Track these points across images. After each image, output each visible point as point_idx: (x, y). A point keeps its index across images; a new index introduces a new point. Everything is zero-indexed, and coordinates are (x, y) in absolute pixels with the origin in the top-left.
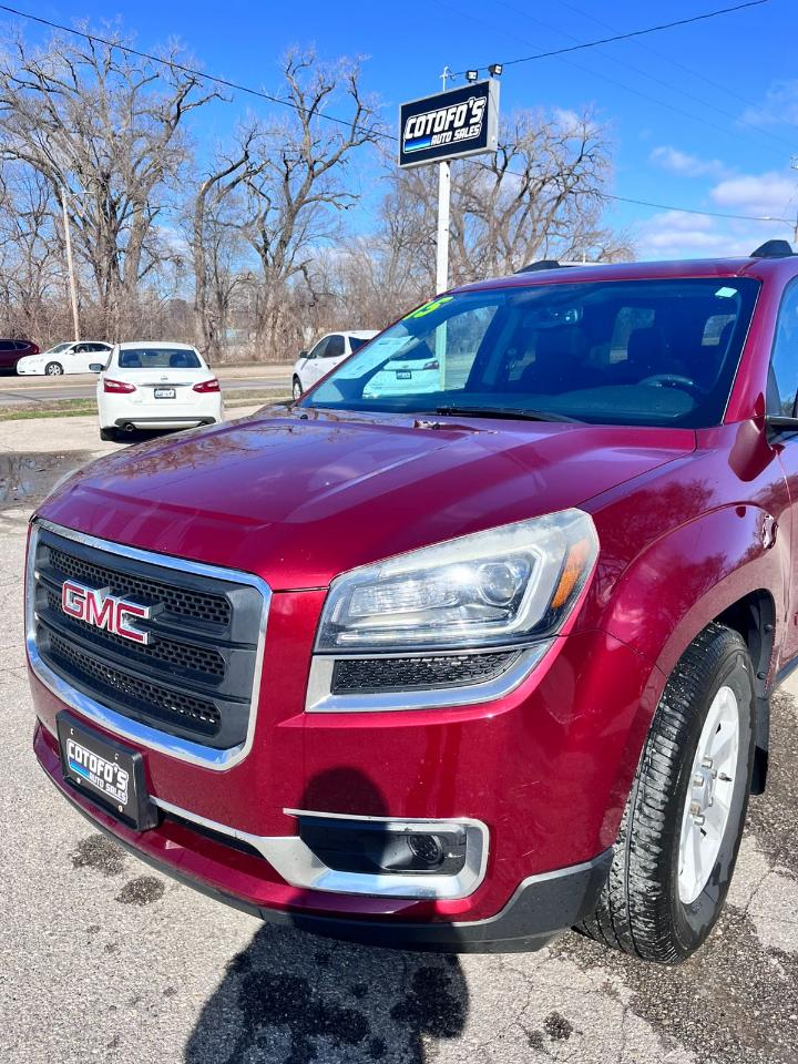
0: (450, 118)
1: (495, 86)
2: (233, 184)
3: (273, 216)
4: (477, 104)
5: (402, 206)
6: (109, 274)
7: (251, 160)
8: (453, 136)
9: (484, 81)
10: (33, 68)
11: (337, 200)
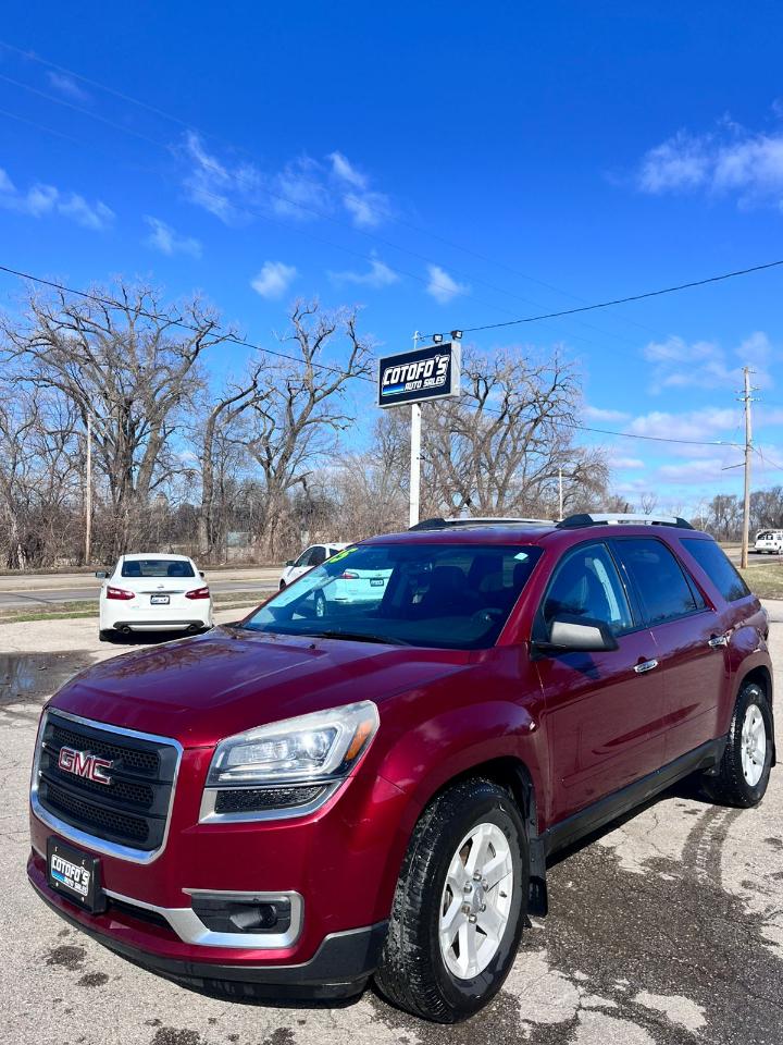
0: (420, 370)
1: (456, 347)
2: (242, 408)
3: (277, 434)
4: (442, 361)
5: (394, 427)
6: (123, 486)
7: (259, 388)
8: (423, 384)
9: (447, 342)
10: (72, 312)
11: (335, 421)
